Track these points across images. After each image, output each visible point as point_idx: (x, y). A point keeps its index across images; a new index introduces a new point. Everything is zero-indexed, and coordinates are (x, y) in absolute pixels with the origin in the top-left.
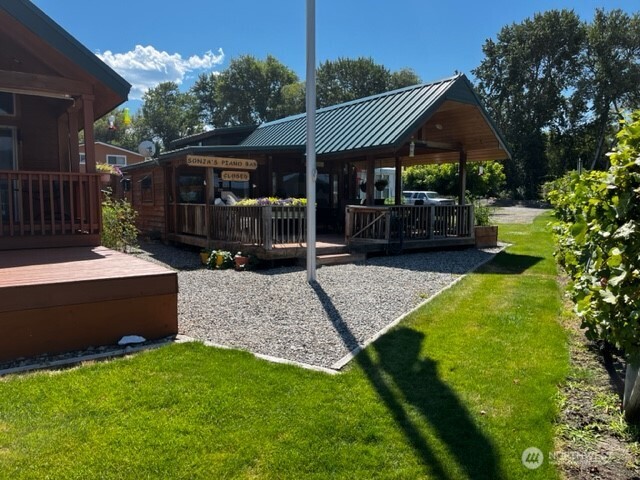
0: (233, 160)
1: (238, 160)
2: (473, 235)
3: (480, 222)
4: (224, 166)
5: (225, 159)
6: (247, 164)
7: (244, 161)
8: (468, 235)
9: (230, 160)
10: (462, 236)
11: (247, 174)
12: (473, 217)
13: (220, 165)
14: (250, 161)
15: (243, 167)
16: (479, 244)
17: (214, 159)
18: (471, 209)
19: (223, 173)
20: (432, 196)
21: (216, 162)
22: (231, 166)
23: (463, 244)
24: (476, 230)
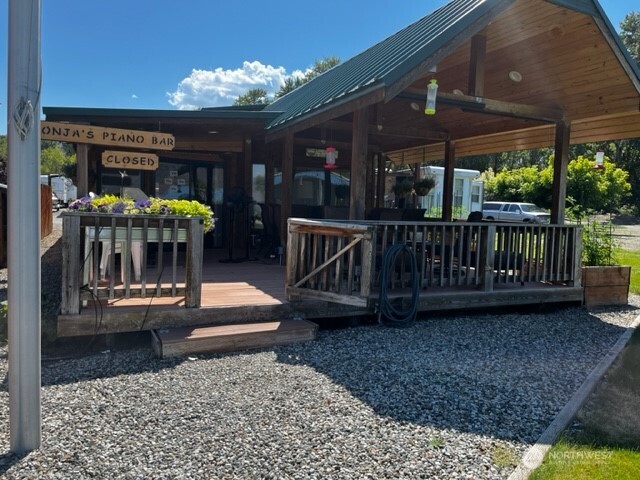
0: (126, 132)
1: (137, 133)
2: (578, 284)
3: (594, 258)
4: (107, 142)
5: (110, 130)
6: (155, 140)
7: (148, 135)
8: (569, 282)
9: (120, 132)
10: (555, 283)
11: (155, 158)
12: (579, 247)
13: (98, 140)
14: (160, 136)
15: (147, 144)
16: (591, 301)
17: (87, 128)
18: (577, 232)
19: (105, 154)
20: (529, 209)
21: (90, 135)
22: (121, 144)
23: (555, 299)
24: (584, 275)
